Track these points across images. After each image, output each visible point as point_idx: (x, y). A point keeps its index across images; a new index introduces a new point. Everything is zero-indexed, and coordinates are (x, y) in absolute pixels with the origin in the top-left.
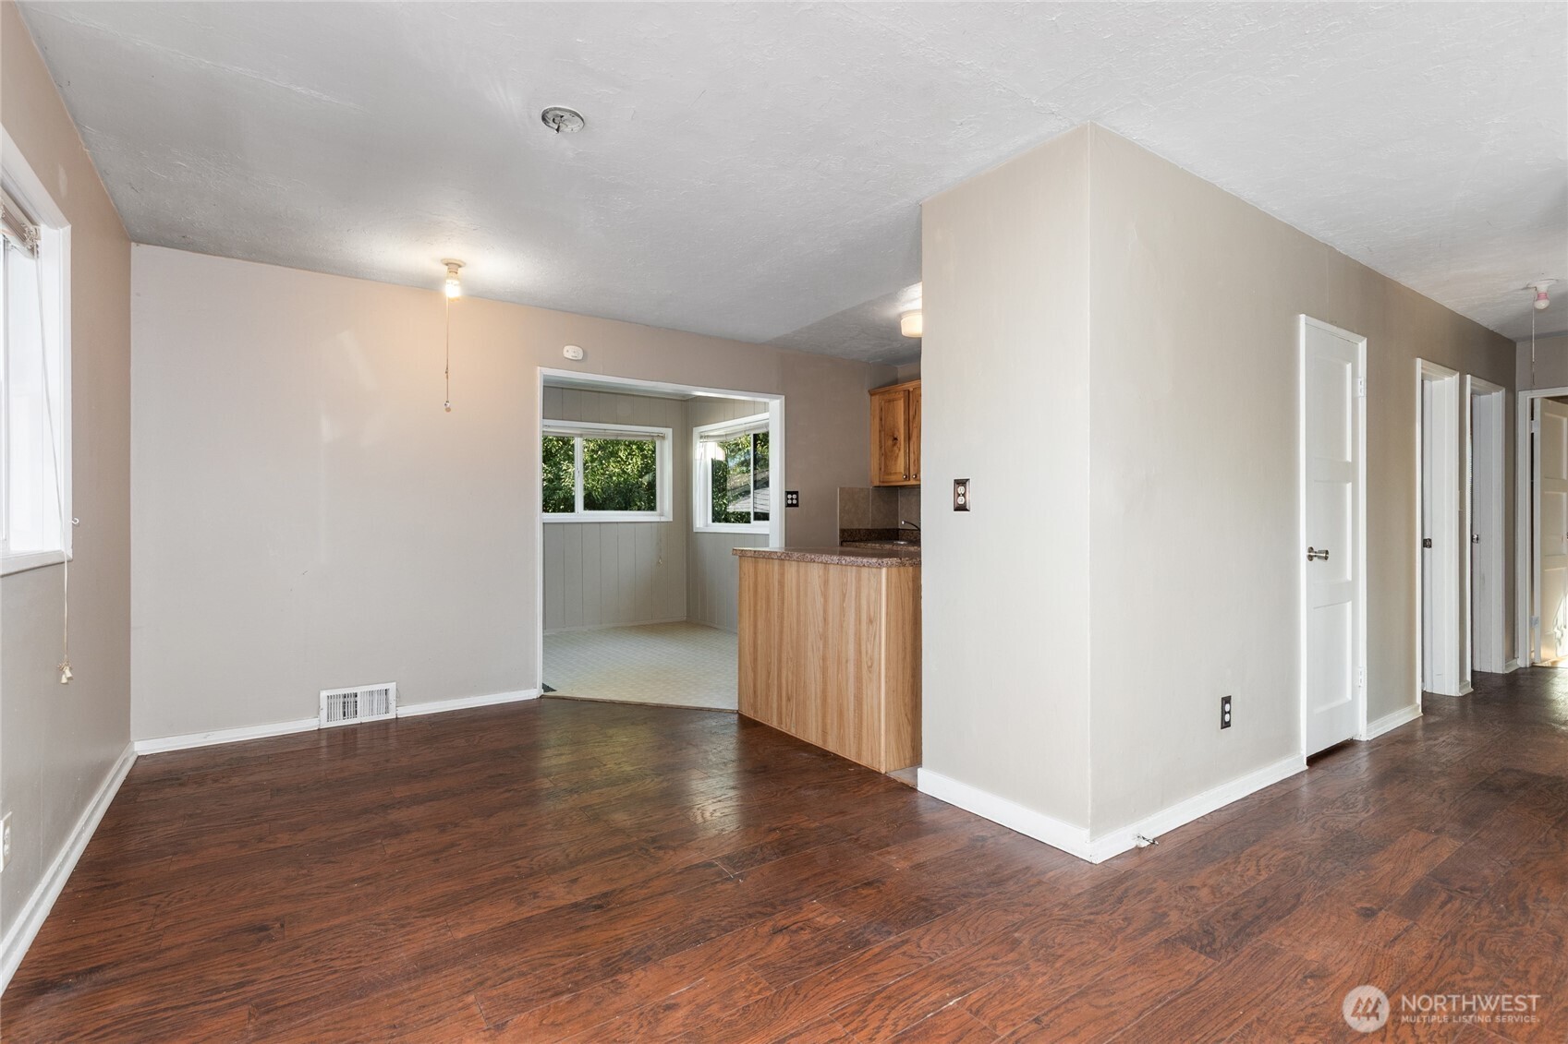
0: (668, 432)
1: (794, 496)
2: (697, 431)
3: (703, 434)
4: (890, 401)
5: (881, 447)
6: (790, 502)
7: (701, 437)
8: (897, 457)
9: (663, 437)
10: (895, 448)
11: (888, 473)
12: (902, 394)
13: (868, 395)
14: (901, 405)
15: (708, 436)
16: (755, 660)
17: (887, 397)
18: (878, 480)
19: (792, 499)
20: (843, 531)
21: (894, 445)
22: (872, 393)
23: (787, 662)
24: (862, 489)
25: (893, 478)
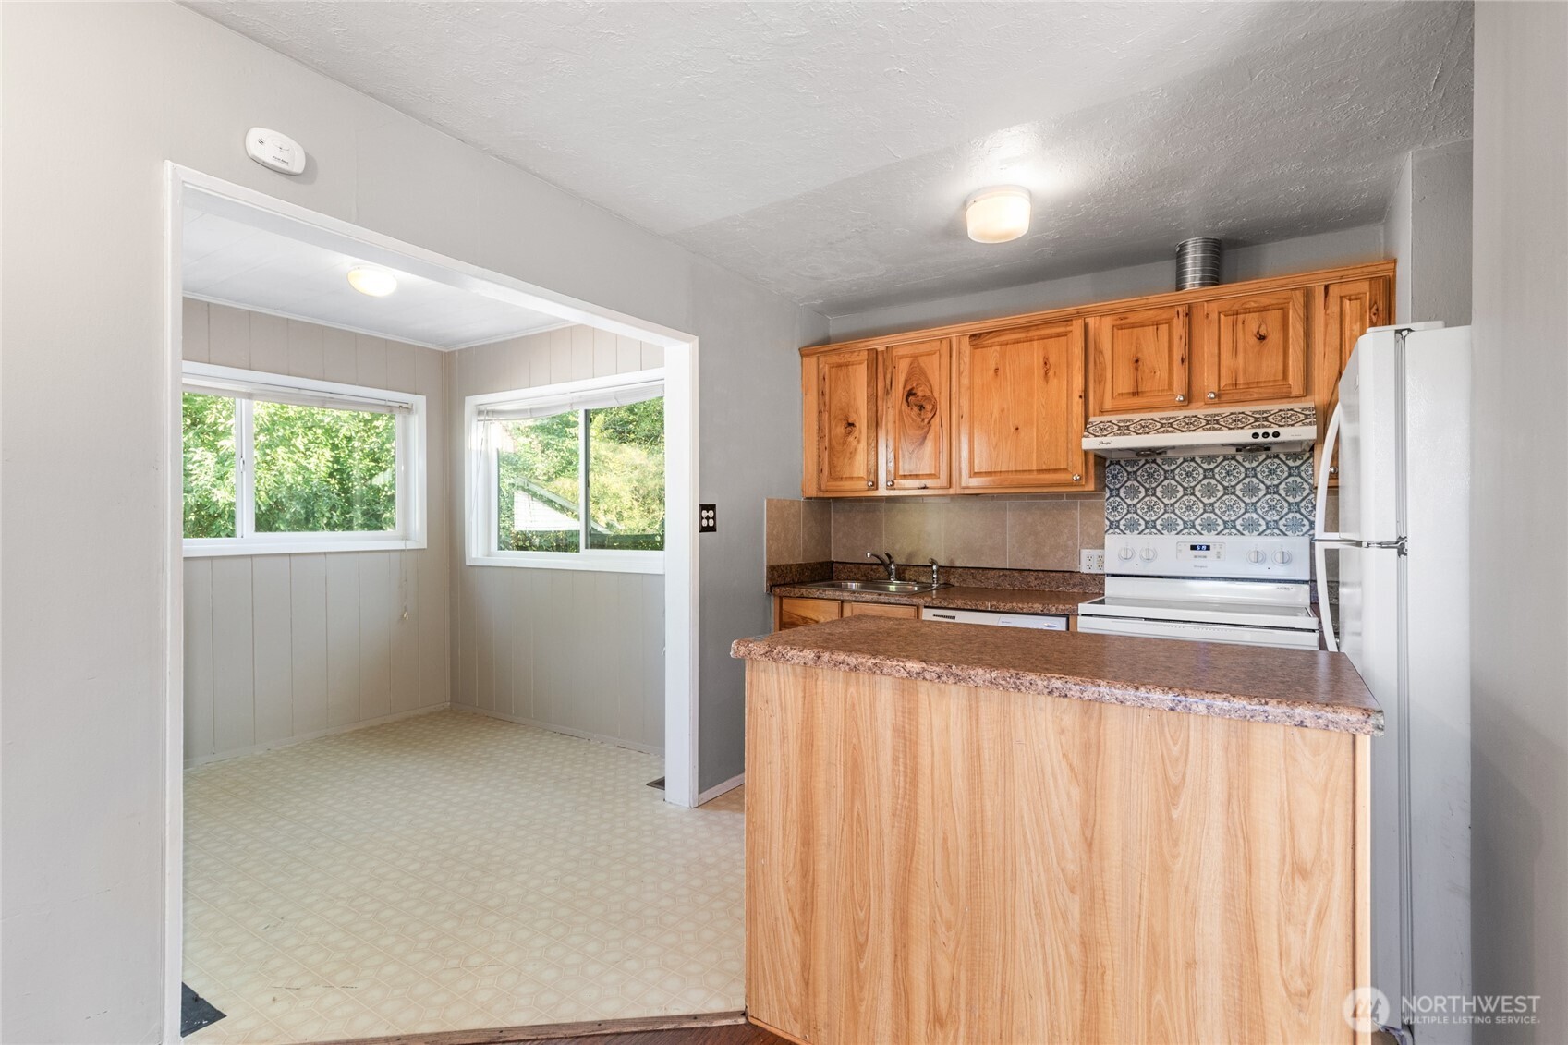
0: (420, 402)
1: (711, 514)
2: (471, 402)
3: (482, 408)
4: (839, 366)
5: (821, 438)
6: (705, 523)
7: (480, 413)
8: (853, 453)
9: (407, 409)
10: (851, 439)
11: (834, 476)
12: (864, 356)
13: (798, 354)
14: (861, 373)
15: (494, 412)
16: (807, 906)
17: (835, 359)
18: (814, 486)
19: (708, 518)
20: (772, 569)
21: (850, 433)
22: (804, 353)
23: (932, 930)
24: (792, 502)
25: (847, 485)
